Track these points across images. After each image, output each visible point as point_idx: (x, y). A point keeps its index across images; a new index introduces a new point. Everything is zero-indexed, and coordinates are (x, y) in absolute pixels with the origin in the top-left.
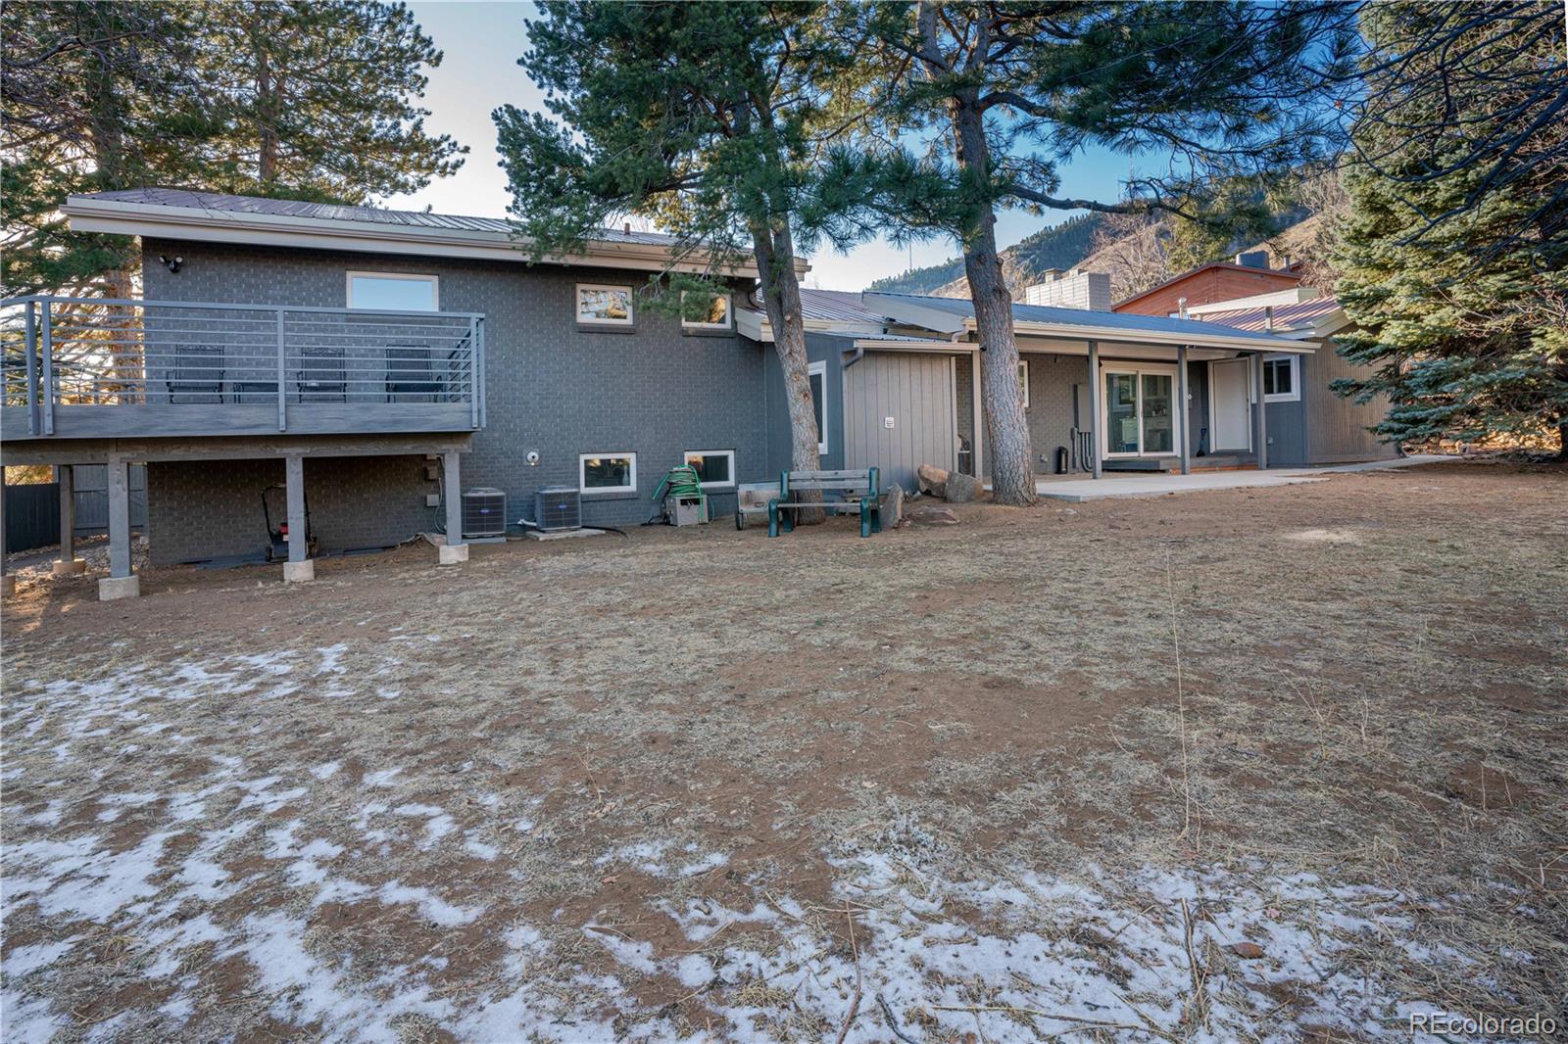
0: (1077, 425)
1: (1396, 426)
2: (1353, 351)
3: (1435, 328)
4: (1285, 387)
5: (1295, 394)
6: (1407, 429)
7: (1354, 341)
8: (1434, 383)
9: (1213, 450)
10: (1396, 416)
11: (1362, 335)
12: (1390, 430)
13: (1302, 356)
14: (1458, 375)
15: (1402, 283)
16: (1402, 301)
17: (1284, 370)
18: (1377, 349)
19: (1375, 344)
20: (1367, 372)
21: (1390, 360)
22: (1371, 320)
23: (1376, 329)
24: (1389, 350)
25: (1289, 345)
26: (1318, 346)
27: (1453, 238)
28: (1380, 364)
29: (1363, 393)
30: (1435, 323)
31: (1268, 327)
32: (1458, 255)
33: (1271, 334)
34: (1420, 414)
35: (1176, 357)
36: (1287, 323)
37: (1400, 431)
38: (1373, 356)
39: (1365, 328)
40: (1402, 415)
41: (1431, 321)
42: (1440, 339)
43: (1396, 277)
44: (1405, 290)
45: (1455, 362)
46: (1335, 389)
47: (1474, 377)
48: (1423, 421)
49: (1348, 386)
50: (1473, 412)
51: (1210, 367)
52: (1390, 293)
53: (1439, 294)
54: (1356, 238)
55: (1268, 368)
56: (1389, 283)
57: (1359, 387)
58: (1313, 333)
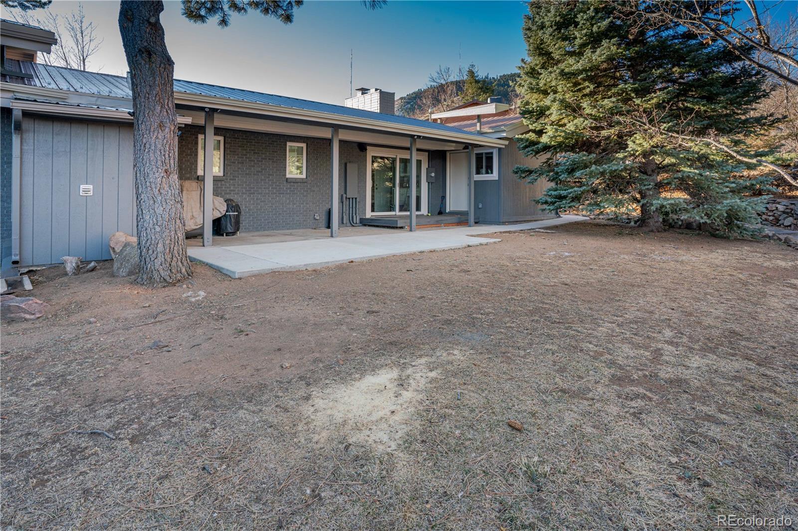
0: (346, 193)
1: (549, 200)
2: (526, 147)
3: (573, 132)
4: (489, 169)
5: (495, 176)
6: (557, 202)
7: (527, 140)
8: (571, 171)
9: (448, 210)
10: (549, 194)
11: (532, 136)
12: (546, 203)
13: (500, 149)
14: (586, 167)
15: (554, 101)
16: (554, 113)
17: (490, 158)
18: (540, 146)
19: (538, 143)
20: (537, 162)
21: (548, 155)
22: (537, 126)
23: (540, 133)
24: (546, 148)
25: (491, 141)
26: (507, 143)
27: (585, 70)
28: (544, 157)
29: (533, 176)
30: (573, 129)
31: (478, 129)
32: (587, 84)
33: (481, 133)
34: (563, 193)
35: (408, 145)
36: (490, 127)
37: (553, 203)
38: (537, 152)
39: (534, 131)
40: (554, 193)
41: (570, 127)
42: (577, 141)
43: (551, 97)
44: (556, 105)
45: (583, 156)
46: (516, 173)
47: (594, 167)
48: (565, 197)
49: (524, 171)
50: (595, 192)
51: (448, 154)
52: (548, 108)
53: (575, 110)
54: (531, 73)
55: (479, 157)
56: (547, 102)
57: (530, 172)
58: (504, 135)
